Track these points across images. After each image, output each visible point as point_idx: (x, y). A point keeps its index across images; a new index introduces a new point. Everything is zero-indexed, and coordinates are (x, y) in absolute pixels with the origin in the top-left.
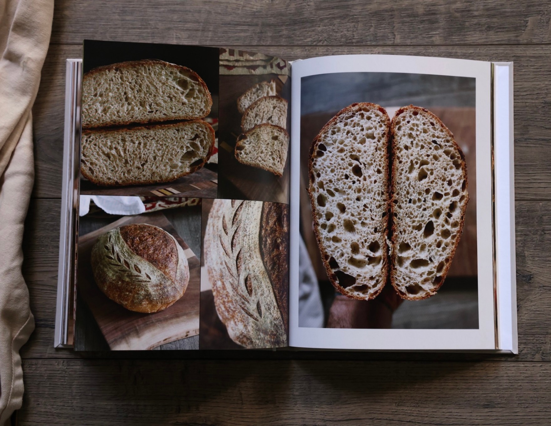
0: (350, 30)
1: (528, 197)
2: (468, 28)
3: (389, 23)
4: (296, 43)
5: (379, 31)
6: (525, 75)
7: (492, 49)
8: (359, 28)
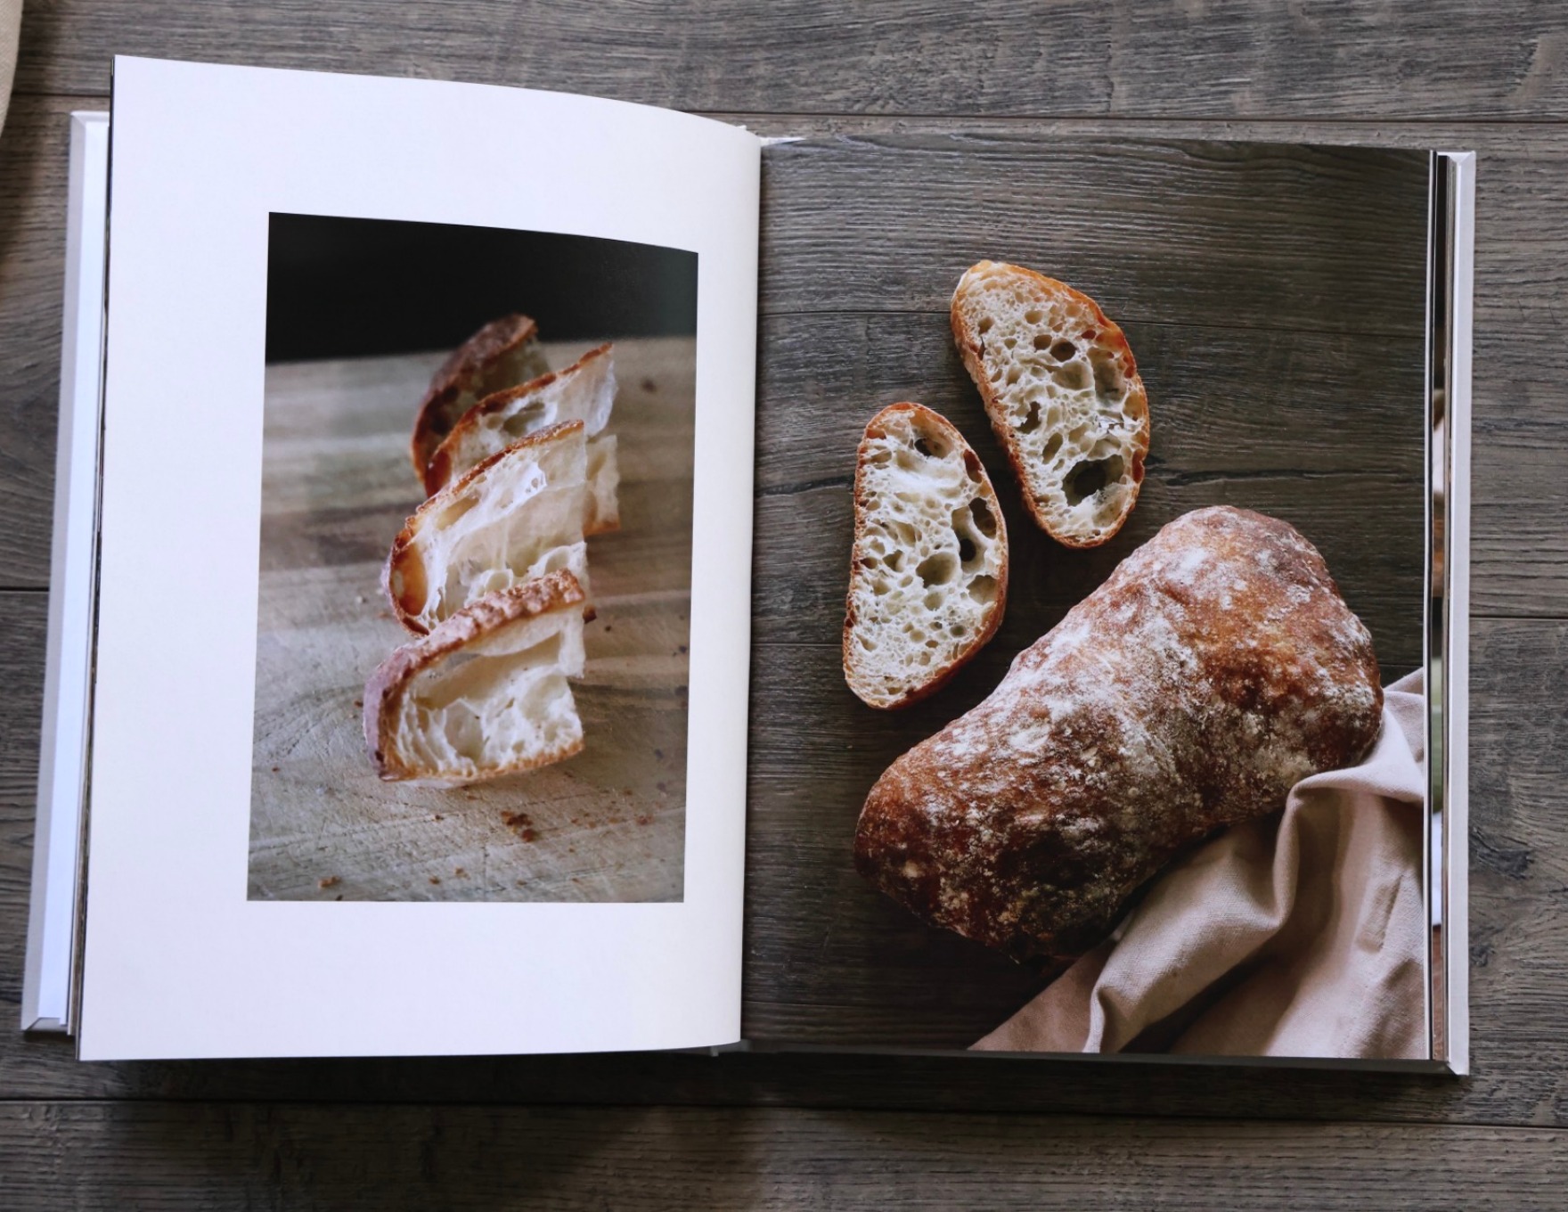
0: (971, 67)
1: (1524, 606)
2: (1345, 66)
3: (1094, 45)
4: (798, 104)
5: (1063, 71)
6: (1522, 219)
7: (1419, 134)
8: (997, 61)
